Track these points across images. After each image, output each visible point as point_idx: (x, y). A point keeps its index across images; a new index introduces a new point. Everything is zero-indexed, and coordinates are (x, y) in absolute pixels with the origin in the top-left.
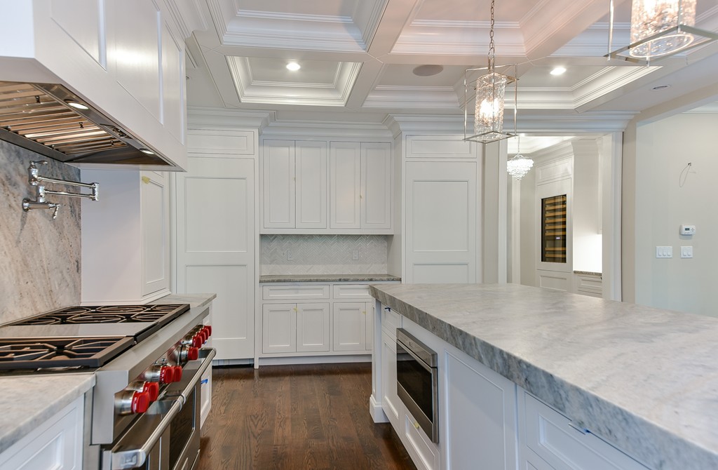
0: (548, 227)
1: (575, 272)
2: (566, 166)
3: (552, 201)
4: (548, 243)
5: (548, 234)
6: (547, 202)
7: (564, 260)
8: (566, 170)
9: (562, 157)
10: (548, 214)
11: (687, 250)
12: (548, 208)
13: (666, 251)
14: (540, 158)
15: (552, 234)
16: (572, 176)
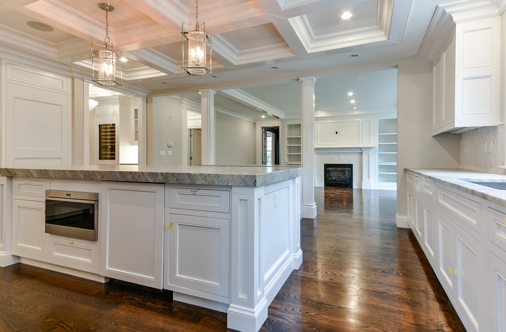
0: (103, 141)
1: (120, 164)
2: (116, 108)
3: (105, 127)
4: (103, 150)
5: (103, 144)
6: (102, 127)
7: (114, 159)
8: (115, 111)
9: (112, 103)
10: (103, 134)
11: (170, 153)
12: (103, 130)
13: (163, 153)
14: (102, 101)
15: (105, 145)
16: (119, 115)
